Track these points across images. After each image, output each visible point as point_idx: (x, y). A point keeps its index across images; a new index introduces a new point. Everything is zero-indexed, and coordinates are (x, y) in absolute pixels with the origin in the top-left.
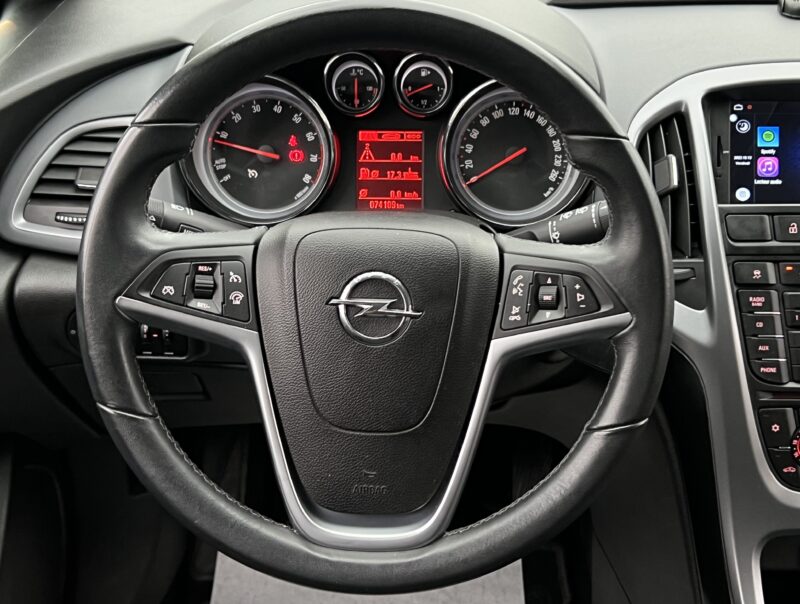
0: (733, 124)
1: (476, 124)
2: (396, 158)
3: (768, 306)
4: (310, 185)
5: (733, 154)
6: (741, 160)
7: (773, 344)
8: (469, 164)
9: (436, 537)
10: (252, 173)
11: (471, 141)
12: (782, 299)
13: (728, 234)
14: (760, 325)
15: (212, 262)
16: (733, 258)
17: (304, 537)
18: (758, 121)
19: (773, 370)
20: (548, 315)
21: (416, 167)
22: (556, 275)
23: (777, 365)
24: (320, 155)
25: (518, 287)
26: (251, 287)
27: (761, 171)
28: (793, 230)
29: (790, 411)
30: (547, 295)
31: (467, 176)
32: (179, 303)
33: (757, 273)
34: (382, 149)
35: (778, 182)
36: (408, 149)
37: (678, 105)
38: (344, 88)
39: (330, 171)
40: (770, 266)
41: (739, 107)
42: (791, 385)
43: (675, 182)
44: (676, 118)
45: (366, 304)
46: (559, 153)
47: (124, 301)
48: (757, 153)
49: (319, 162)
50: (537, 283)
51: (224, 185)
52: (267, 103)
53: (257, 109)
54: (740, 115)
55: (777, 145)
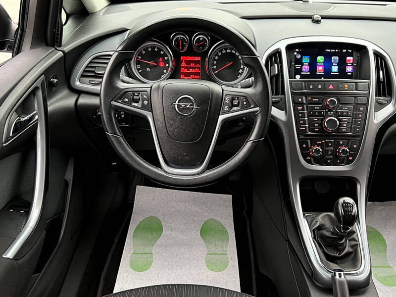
0: (295, 55)
1: (217, 55)
2: (192, 65)
3: (303, 109)
4: (166, 73)
5: (295, 64)
6: (298, 67)
7: (304, 121)
8: (215, 67)
9: (203, 172)
10: (148, 69)
11: (215, 60)
12: (307, 108)
13: (291, 88)
14: (300, 115)
15: (139, 92)
16: (293, 95)
17: (165, 172)
18: (303, 54)
19: (304, 128)
20: (236, 108)
21: (199, 68)
22: (238, 97)
23: (305, 127)
24: (169, 64)
25: (227, 100)
26: (150, 100)
27: (303, 70)
28: (311, 87)
29: (309, 140)
30: (235, 103)
31: (214, 71)
32: (129, 104)
33: (300, 99)
34: (188, 62)
35: (309, 73)
36: (196, 62)
37: (278, 49)
38: (176, 43)
39: (172, 68)
40: (304, 97)
41: (297, 50)
42: (309, 133)
43: (277, 73)
44: (277, 53)
45: (183, 105)
46: (242, 64)
47: (114, 103)
48: (302, 64)
49: (169, 66)
50: (233, 99)
51: (140, 73)
52: (153, 48)
53: (150, 49)
54: (298, 52)
55: (308, 62)
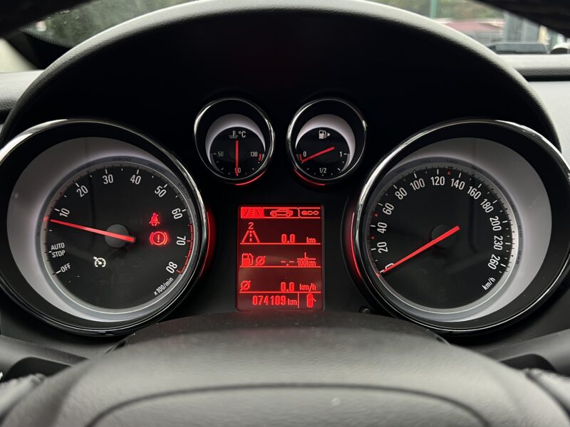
1: (390, 198)
2: (288, 240)
4: (175, 276)
8: (382, 247)
10: (99, 261)
21: (312, 251)
24: (189, 237)
31: (381, 260)
34: (270, 230)
36: (301, 229)
38: (221, 154)
39: (200, 259)
46: (498, 234)
49: (188, 245)
51: (63, 278)
52: (122, 171)
